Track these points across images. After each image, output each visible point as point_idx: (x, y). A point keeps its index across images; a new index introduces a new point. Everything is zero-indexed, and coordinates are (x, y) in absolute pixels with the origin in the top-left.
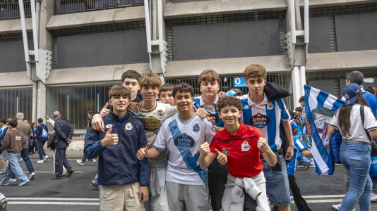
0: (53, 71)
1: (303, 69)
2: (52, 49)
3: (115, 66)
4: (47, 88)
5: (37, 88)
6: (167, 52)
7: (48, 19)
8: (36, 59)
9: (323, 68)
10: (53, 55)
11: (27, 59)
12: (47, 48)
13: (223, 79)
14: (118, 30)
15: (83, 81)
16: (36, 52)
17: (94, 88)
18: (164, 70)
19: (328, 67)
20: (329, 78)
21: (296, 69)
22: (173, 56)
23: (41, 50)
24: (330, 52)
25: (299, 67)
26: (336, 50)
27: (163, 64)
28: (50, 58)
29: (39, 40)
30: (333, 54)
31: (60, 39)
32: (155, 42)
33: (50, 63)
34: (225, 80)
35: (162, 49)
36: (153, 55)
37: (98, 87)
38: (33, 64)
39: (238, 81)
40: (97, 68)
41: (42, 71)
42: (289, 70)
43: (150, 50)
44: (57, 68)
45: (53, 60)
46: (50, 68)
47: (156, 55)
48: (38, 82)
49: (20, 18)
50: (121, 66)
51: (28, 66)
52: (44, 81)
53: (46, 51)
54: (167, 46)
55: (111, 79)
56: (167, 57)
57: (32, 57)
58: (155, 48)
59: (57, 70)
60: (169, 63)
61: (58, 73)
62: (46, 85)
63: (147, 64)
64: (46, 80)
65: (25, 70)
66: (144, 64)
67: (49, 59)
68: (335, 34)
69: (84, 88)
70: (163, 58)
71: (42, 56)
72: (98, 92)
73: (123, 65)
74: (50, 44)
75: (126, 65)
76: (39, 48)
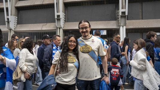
0: (18, 25)
1: (125, 27)
2: (18, 16)
3: (43, 24)
4: (15, 32)
5: (10, 32)
6: (65, 18)
7: (16, 3)
8: (10, 20)
9: (134, 27)
10: (18, 19)
11: (6, 20)
12: (15, 15)
14: (45, 8)
15: (29, 30)
16: (10, 17)
17: (33, 33)
18: (62, 26)
19: (137, 27)
20: (138, 32)
21: (121, 27)
22: (67, 20)
23: (12, 16)
24: (139, 19)
25: (123, 26)
26: (142, 19)
27: (62, 24)
28: (16, 20)
30: (140, 21)
31: (21, 12)
32: (59, 14)
33: (16, 22)
35: (62, 17)
37: (35, 33)
38: (8, 22)
40: (36, 24)
41: (12, 25)
42: (118, 28)
43: (56, 17)
44: (19, 24)
45: (18, 21)
46: (16, 24)
47: (59, 19)
48: (11, 30)
49: (3, 2)
50: (45, 24)
51: (6, 23)
52: (14, 30)
53: (15, 17)
54: (65, 16)
55: (41, 30)
56: (65, 20)
57: (8, 19)
58: (58, 16)
59: (19, 25)
60: (65, 23)
61: (19, 26)
62: (14, 31)
63: (54, 23)
64: (15, 29)
65: (5, 25)
68: (142, 11)
70: (62, 21)
71: (12, 19)
72: (35, 35)
73: (46, 24)
74: (16, 14)
75: (47, 24)
76: (11, 15)
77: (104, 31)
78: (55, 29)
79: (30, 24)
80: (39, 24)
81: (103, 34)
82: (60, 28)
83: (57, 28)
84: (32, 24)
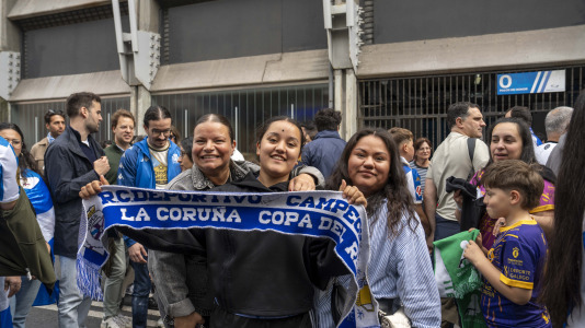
0: (163, 67)
2: (161, 31)
3: (266, 57)
4: (153, 97)
5: (137, 97)
6: (362, 26)
8: (135, 48)
10: (162, 41)
11: (121, 49)
12: (151, 29)
13: (473, 78)
16: (133, 36)
17: (228, 96)
18: (355, 62)
22: (374, 34)
23: (141, 31)
27: (354, 50)
28: (157, 45)
29: (138, 15)
31: (174, 13)
32: (339, 9)
33: (157, 54)
34: (478, 80)
35: (353, 20)
36: (335, 34)
37: (236, 96)
38: (129, 57)
39: (506, 82)
41: (144, 67)
43: (328, 24)
44: (169, 63)
45: (162, 50)
46: (157, 62)
47: (340, 33)
48: (138, 86)
50: (276, 56)
51: (122, 61)
52: (148, 87)
53: (151, 34)
54: (362, 16)
55: (259, 80)
56: (362, 37)
57: (128, 45)
58: (339, 19)
59: (168, 67)
60: (365, 48)
61: (171, 71)
62: (150, 92)
63: (324, 51)
64: (152, 83)
65: (119, 68)
66: (317, 52)
67: (156, 47)
69: (214, 97)
70: (354, 38)
71: (144, 42)
72: (236, 104)
73: (279, 55)
74: (157, 21)
75: (286, 54)
76: (138, 29)
77: (554, 72)
78: (324, 75)
79: (213, 62)
80: (248, 58)
81: (548, 89)
82: (344, 72)
83: (333, 70)
84: (222, 61)
